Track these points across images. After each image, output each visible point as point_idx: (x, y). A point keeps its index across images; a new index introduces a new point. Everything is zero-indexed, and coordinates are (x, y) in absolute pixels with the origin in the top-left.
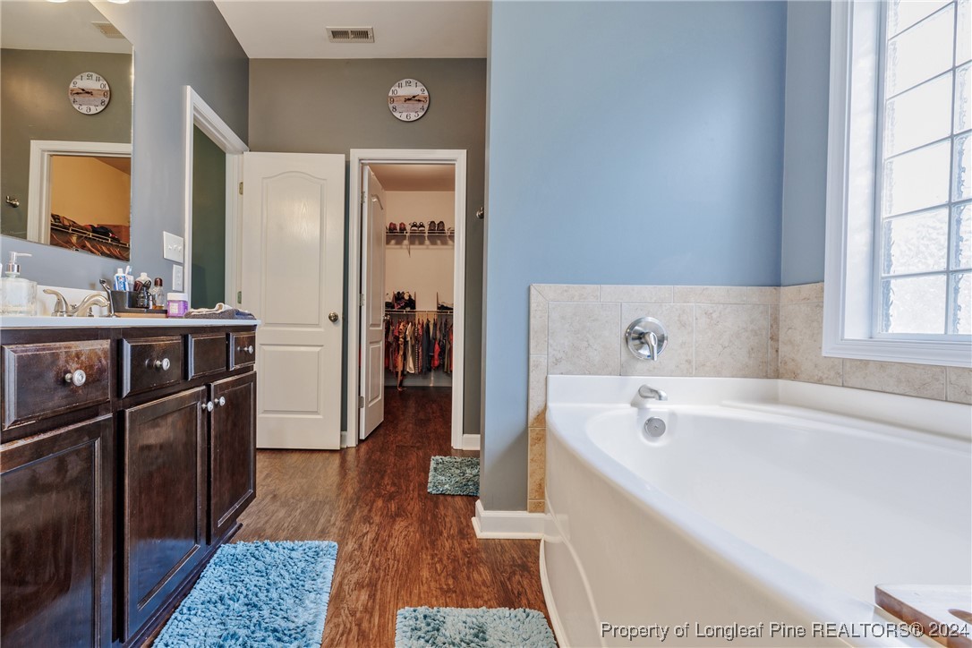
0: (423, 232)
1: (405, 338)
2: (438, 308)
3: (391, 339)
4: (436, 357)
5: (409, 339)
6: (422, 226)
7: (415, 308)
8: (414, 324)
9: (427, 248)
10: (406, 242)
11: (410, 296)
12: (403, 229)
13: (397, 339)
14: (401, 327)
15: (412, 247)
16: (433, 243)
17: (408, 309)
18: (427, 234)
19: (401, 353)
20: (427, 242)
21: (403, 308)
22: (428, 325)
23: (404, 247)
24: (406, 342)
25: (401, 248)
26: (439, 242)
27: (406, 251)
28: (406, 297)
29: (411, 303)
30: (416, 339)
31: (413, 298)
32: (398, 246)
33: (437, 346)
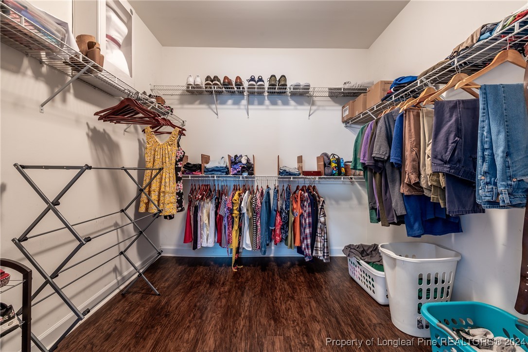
0: (262, 87)
1: (240, 210)
2: (280, 173)
3: (223, 211)
4: (278, 232)
5: (244, 211)
6: (261, 80)
7: (252, 174)
8: (252, 192)
9: (268, 109)
10: (244, 102)
11: (248, 160)
12: (239, 83)
13: (231, 211)
14: (236, 197)
15: (250, 107)
16: (274, 103)
17: (245, 174)
18: (266, 89)
19: (236, 227)
20: (267, 102)
21: (240, 173)
22: (268, 193)
23: (242, 107)
24: (241, 215)
25: (239, 109)
26: (280, 102)
27: (245, 112)
28: (244, 161)
29: (249, 168)
30: (254, 211)
31: (252, 161)
32: (236, 107)
33: (278, 218)
